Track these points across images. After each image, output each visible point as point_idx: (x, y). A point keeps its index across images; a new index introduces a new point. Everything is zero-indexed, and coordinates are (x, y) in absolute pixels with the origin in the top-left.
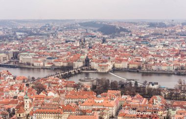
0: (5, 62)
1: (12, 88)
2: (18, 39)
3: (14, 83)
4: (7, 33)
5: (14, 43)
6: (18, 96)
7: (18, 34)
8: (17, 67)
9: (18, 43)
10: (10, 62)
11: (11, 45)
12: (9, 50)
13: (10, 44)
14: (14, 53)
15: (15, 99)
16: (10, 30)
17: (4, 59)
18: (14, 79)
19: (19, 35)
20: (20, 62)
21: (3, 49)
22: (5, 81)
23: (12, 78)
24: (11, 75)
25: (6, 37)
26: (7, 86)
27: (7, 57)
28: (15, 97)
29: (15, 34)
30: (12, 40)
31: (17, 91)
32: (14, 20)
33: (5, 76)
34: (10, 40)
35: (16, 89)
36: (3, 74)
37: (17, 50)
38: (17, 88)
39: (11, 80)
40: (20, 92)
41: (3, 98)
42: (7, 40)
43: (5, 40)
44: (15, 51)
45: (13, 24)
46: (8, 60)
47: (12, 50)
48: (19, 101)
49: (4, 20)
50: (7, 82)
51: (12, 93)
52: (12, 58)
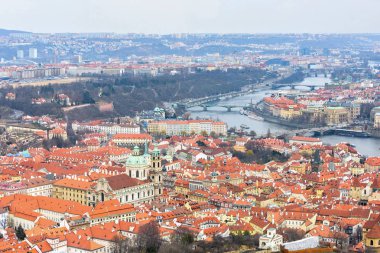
0: (345, 125)
1: (357, 182)
2: (371, 77)
3: (362, 171)
4: (349, 62)
5: (363, 85)
6: (370, 199)
7: (372, 64)
8: (368, 137)
9: (372, 85)
10: (353, 125)
11: (357, 88)
12: (353, 98)
13: (355, 86)
14: (363, 105)
15: (364, 208)
16: (356, 56)
17: (343, 118)
18: (363, 162)
19: (375, 68)
20: (376, 125)
21: (341, 97)
22: (343, 165)
23: (358, 160)
24: (355, 152)
25: (348, 71)
26: (346, 178)
27: (349, 115)
28: (363, 203)
29: (365, 65)
30: (360, 77)
31: (368, 189)
32: (364, 36)
33: (342, 156)
34: (355, 78)
35: (365, 185)
36: (339, 151)
37: (370, 101)
38: (367, 182)
39: (355, 164)
40: (374, 191)
41: (338, 202)
42: (349, 77)
43: (344, 79)
44: (365, 101)
45: (361, 44)
46: (351, 122)
47: (360, 100)
48: (371, 212)
49: (344, 35)
50: (347, 169)
51: (357, 194)
52: (358, 117)
